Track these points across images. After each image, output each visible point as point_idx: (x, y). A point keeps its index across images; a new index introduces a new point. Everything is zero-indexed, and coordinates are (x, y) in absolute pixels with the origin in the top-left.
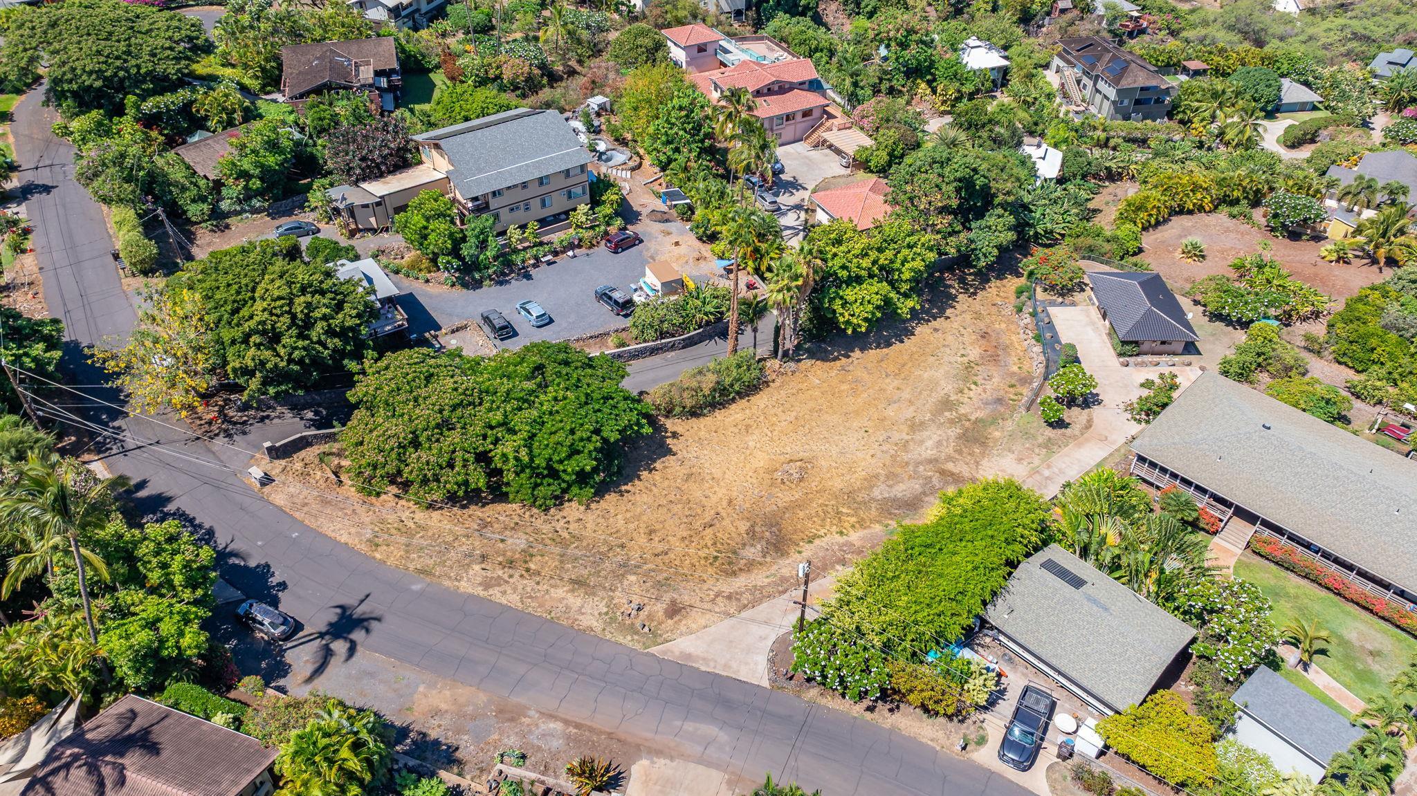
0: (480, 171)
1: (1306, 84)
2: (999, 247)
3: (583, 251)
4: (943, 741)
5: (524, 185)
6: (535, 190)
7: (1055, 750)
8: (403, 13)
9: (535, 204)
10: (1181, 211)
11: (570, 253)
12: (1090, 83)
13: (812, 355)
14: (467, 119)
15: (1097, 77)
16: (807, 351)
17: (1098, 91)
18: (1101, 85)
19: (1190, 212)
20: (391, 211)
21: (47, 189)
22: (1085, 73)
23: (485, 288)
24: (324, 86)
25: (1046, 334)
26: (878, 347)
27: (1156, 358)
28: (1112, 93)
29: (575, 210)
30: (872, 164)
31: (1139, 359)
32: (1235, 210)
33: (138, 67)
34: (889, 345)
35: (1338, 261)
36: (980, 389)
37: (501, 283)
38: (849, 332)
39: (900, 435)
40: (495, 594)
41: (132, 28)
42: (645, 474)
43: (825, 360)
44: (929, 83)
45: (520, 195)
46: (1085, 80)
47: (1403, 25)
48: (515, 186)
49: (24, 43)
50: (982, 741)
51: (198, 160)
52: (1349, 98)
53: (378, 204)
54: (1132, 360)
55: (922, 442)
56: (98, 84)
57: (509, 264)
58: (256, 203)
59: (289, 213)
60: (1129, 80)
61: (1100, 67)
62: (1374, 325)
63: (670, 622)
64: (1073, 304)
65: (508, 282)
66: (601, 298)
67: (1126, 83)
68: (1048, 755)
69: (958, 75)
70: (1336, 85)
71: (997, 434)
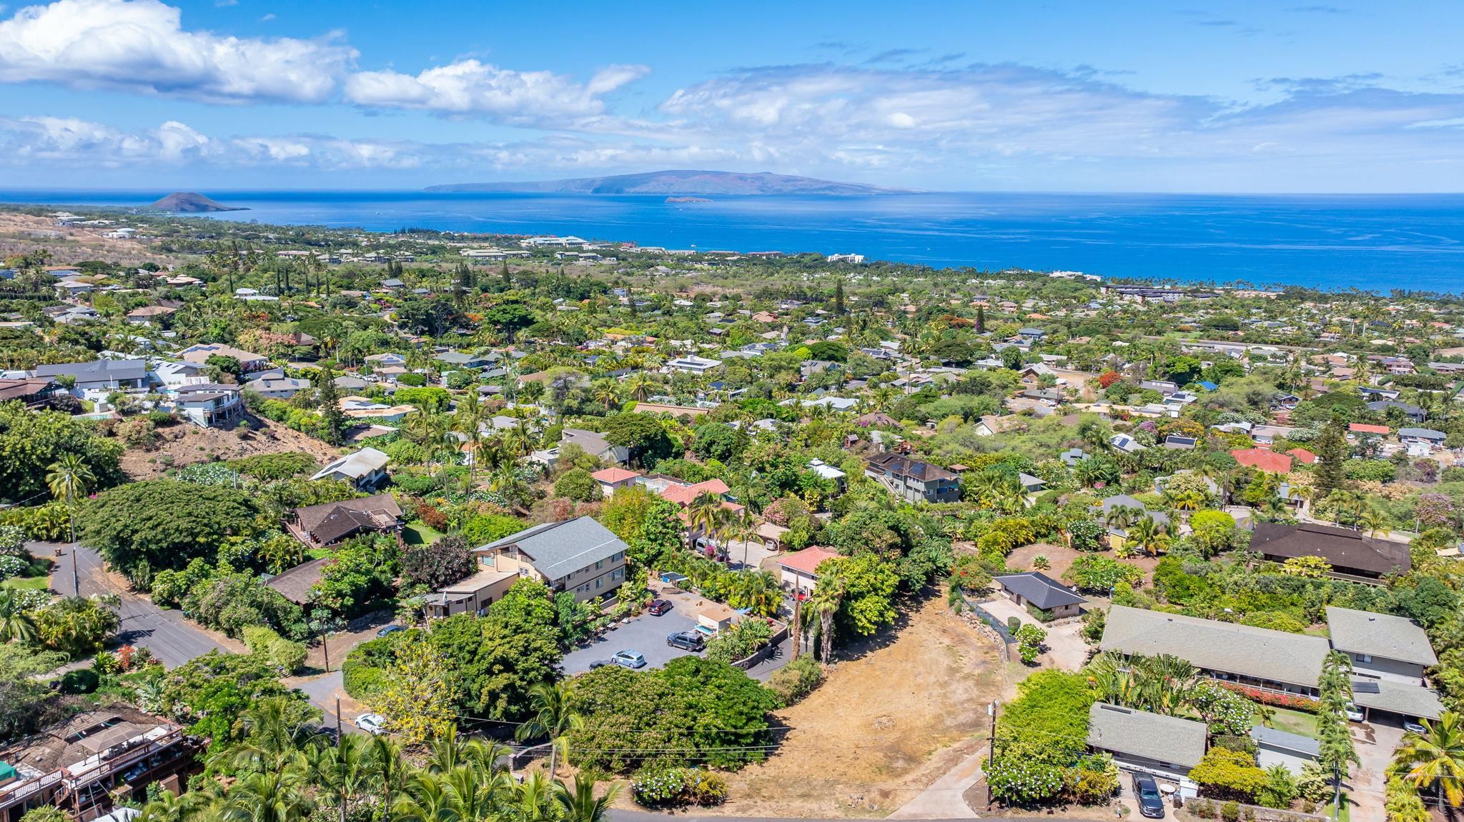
0: (556, 560)
1: (1030, 474)
2: (926, 574)
3: (632, 618)
4: (1105, 817)
5: (587, 569)
6: (594, 573)
7: (1171, 805)
8: (361, 483)
9: (593, 583)
10: (1016, 545)
11: (625, 620)
12: (901, 483)
13: (841, 659)
14: (502, 537)
15: (906, 477)
16: (837, 656)
17: (908, 487)
18: (910, 482)
19: (1022, 545)
20: (479, 605)
21: (150, 633)
22: (896, 476)
23: (573, 652)
24: (357, 530)
25: (987, 619)
26: (880, 648)
27: (1066, 620)
28: (921, 486)
29: (620, 587)
30: (796, 543)
31: (1056, 622)
32: (1050, 539)
33: (219, 523)
34: (888, 646)
35: (1129, 556)
36: (967, 659)
37: (584, 647)
38: (866, 634)
39: (937, 691)
40: (752, 813)
41: (201, 496)
42: (784, 742)
43: (851, 659)
44: (796, 492)
45: (584, 577)
46: (896, 481)
47: (1064, 437)
48: (582, 570)
49: (115, 516)
50: (1127, 811)
51: (286, 590)
52: (1063, 478)
53: (470, 599)
54: (1052, 623)
55: (954, 692)
56: (189, 539)
57: (587, 632)
58: (339, 621)
59: (387, 622)
60: (931, 476)
61: (906, 472)
62: (1180, 574)
63: (888, 800)
64: (993, 600)
65: (589, 645)
66: (675, 641)
67: (929, 478)
68: (1169, 808)
69: (817, 483)
70: (1050, 472)
71: (999, 678)
